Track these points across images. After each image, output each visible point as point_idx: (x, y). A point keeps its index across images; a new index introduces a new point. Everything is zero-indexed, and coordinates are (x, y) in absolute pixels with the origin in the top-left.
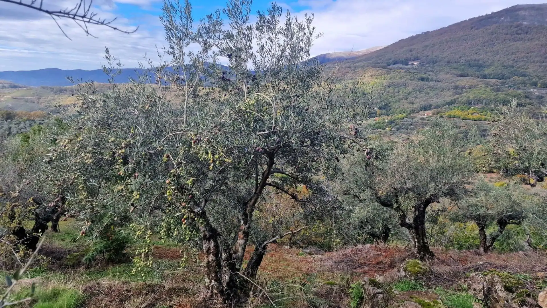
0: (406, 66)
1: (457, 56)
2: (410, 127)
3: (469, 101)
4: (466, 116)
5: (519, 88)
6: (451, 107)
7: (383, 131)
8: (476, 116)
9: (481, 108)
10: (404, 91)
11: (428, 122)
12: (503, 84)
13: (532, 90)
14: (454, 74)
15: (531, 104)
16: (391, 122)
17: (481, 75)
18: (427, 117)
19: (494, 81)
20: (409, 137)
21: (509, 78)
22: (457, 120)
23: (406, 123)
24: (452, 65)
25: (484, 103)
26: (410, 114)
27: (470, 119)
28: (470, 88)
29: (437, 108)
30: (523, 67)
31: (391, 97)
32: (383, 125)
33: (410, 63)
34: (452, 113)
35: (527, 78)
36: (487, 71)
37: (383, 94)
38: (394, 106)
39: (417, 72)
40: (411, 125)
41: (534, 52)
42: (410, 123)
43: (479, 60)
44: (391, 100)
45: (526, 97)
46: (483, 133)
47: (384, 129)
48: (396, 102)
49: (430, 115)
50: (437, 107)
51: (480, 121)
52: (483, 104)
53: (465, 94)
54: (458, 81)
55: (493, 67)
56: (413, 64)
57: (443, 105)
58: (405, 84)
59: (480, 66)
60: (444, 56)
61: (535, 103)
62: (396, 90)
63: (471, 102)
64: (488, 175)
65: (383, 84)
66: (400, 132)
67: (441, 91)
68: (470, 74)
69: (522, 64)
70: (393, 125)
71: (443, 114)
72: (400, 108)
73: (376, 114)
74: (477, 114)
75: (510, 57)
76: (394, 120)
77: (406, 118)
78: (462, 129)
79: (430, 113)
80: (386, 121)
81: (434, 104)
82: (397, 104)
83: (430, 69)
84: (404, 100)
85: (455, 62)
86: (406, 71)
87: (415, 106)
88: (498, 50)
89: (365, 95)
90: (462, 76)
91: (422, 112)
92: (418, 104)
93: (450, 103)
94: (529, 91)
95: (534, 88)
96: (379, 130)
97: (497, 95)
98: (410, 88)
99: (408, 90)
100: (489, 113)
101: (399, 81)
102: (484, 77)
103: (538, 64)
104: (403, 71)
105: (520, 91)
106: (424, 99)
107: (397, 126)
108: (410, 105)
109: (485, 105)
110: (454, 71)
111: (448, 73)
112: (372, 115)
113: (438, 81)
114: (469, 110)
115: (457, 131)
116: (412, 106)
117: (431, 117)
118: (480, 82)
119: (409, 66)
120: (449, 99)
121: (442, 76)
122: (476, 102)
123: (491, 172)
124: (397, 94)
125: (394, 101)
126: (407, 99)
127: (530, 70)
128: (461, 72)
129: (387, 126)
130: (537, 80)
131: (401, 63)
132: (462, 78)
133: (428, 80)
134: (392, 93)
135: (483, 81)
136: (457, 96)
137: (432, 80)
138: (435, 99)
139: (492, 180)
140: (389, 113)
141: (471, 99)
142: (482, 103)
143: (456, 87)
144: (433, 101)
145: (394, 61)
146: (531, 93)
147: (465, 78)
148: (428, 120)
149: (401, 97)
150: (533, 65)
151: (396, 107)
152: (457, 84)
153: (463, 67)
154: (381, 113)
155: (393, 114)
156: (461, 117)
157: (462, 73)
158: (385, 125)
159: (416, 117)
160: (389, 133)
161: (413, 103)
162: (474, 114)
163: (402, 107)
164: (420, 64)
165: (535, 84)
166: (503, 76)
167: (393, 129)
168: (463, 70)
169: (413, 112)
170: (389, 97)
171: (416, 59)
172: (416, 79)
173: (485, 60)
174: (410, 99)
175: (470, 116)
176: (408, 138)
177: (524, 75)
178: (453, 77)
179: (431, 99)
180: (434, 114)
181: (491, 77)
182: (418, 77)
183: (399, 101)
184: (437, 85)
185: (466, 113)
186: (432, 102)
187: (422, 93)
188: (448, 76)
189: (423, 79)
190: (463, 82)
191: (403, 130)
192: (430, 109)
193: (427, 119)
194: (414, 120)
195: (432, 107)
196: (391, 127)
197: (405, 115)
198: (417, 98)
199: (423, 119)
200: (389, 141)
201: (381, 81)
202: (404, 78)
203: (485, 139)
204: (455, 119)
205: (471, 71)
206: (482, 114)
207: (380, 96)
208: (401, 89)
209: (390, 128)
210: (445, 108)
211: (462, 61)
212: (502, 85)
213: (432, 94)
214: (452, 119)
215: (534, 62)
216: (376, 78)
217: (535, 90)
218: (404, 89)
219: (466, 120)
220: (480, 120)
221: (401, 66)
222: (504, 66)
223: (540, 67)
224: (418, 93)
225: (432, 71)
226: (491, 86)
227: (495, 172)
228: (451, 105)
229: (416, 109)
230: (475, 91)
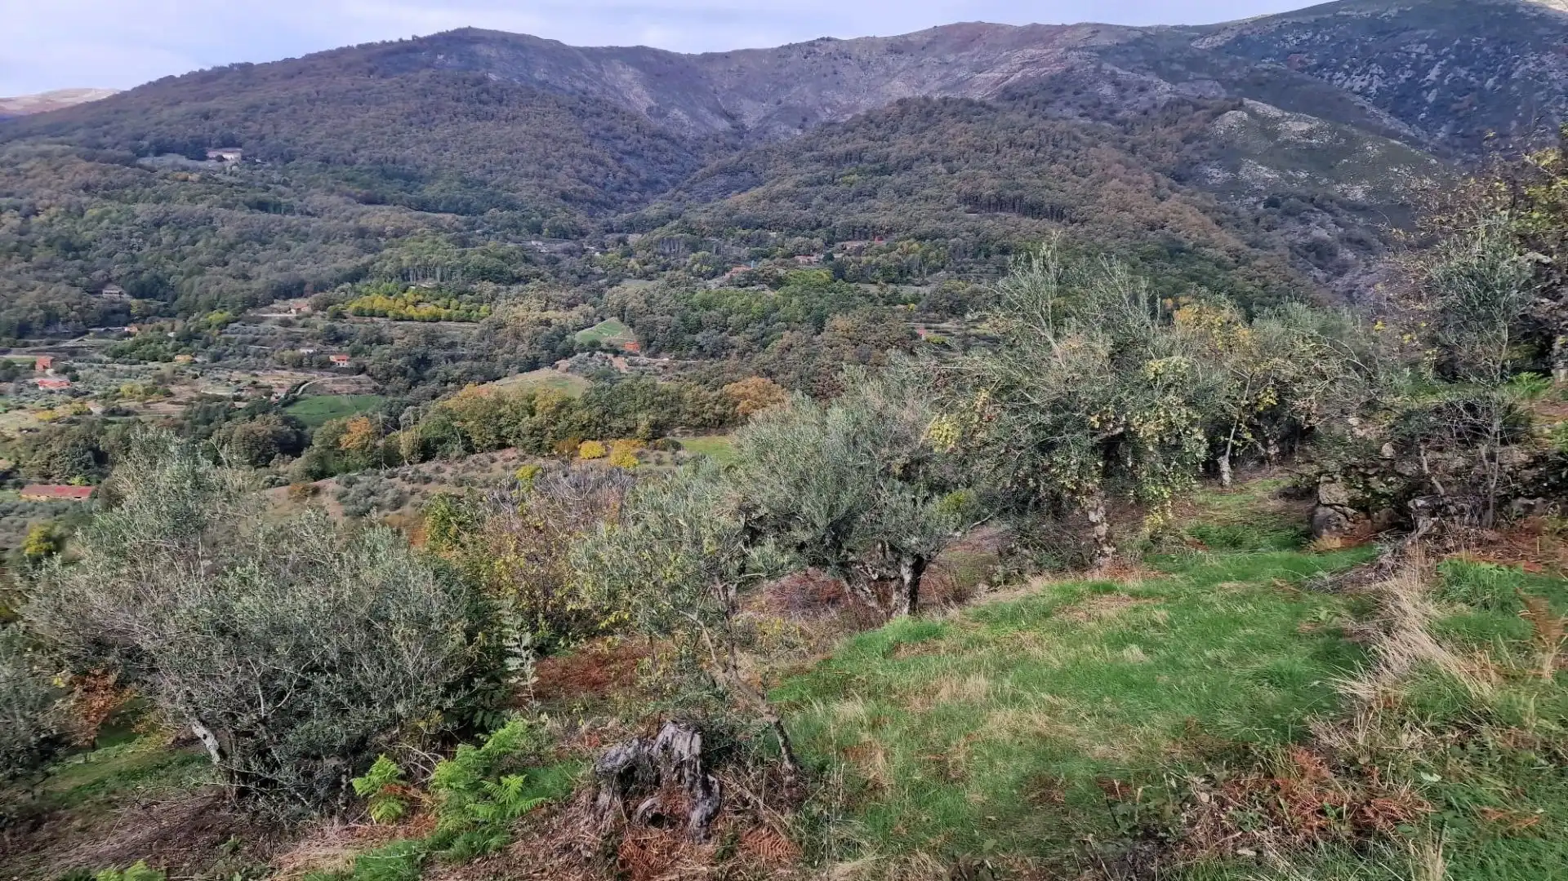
0: (201, 164)
1: (348, 146)
2: (253, 348)
3: (402, 270)
4: (403, 312)
5: (506, 239)
6: (358, 286)
7: (165, 368)
8: (426, 309)
9: (434, 289)
10: (213, 241)
11: (305, 330)
12: (472, 226)
13: (533, 243)
14: (349, 195)
15: (538, 276)
16: (187, 338)
17: (417, 201)
18: (298, 318)
19: (449, 217)
20: (255, 379)
21: (482, 213)
22: (382, 321)
23: (239, 336)
24: (337, 168)
25: (438, 275)
26: (244, 310)
27: (411, 319)
28: (396, 236)
29: (322, 291)
30: (505, 187)
31: (170, 258)
32: (160, 347)
33: (212, 154)
34: (365, 303)
35: (518, 214)
36: (430, 192)
37: (139, 249)
38: (186, 284)
39: (241, 185)
40: (254, 342)
41: (522, 150)
42: (250, 337)
43: (404, 162)
44: (171, 267)
45: (527, 260)
46: (449, 352)
47: (170, 360)
48: (190, 274)
49: (307, 309)
50: (320, 287)
51: (437, 321)
52: (435, 278)
53: (387, 251)
54: (363, 214)
55: (440, 183)
56: (221, 159)
57: (338, 282)
58: (211, 219)
59: (409, 178)
60: (312, 141)
61: (547, 274)
62: (185, 238)
63: (408, 274)
64: (497, 455)
65: (135, 217)
66: (225, 367)
67: (324, 243)
68: (388, 197)
69: (501, 178)
70: (196, 345)
71: (340, 306)
72: (207, 292)
73: (129, 314)
74: (427, 305)
75: (474, 159)
76: (198, 330)
77: (236, 321)
78: (397, 344)
79: (304, 304)
80: (171, 334)
81: (312, 280)
82: (197, 279)
83: (276, 177)
84: (216, 269)
85: (345, 163)
86: (202, 180)
87: (256, 285)
88: (445, 140)
89: (76, 250)
90: (369, 201)
91: (278, 304)
92: (262, 279)
93: (356, 276)
94: (529, 244)
95: (537, 239)
96: (151, 364)
97: (464, 254)
98: (229, 231)
99: (224, 237)
100: (454, 302)
101: (188, 207)
102: (423, 206)
103: (535, 181)
104: (195, 177)
105: (510, 245)
106: (279, 263)
107: (212, 349)
108: (238, 284)
109: (442, 280)
110: (345, 187)
111: (332, 191)
112: (115, 318)
113: (308, 214)
114: (405, 295)
115: (388, 351)
116: (245, 286)
117: (309, 316)
118: (418, 219)
119: (211, 164)
120: (348, 265)
121: (318, 199)
122: (420, 273)
123: (503, 446)
124: (189, 249)
125: (185, 270)
126: (226, 264)
127: (523, 195)
128: (364, 191)
129: (176, 350)
130: (540, 218)
131: (181, 153)
132: (371, 208)
133: (277, 208)
134: (171, 246)
135: (424, 217)
136: (366, 258)
137: (290, 210)
138: (309, 263)
139: (511, 464)
140: (174, 308)
141: (404, 264)
142: (433, 275)
143: (362, 233)
144: (307, 271)
145: (156, 143)
146: (533, 249)
147: (378, 207)
148: (304, 326)
149: (204, 258)
150: (525, 181)
151: (196, 291)
152: (363, 222)
153: (367, 176)
154: (147, 309)
155: (188, 311)
156: (391, 314)
157: (367, 195)
158: (170, 346)
159: (266, 318)
160: (189, 371)
161: (246, 278)
162: (421, 306)
163: (213, 289)
164: (244, 158)
165: (536, 230)
166: (468, 205)
167: (197, 359)
168: (369, 185)
169: (253, 303)
170: (163, 260)
171: (229, 143)
172: (241, 204)
173: (419, 162)
174: (236, 262)
175: (411, 311)
176: (255, 383)
177: (512, 207)
178: (347, 203)
179: (298, 266)
180: (316, 308)
181: (441, 208)
182: (248, 199)
183: (201, 272)
184: (308, 225)
185: (400, 302)
186: (303, 275)
187: (267, 246)
188: (334, 199)
189: (263, 206)
190: (378, 217)
191: (231, 360)
192: (301, 295)
193: (301, 322)
194: (262, 327)
195: (308, 287)
196: (191, 352)
197: (228, 314)
198: (256, 261)
199: (286, 323)
200: (195, 395)
201: (125, 206)
202: (202, 200)
203: (457, 368)
204: (375, 319)
205: (389, 189)
206: (438, 303)
207: (133, 256)
208: (199, 233)
209: (188, 357)
210: (343, 290)
211: (362, 160)
212: (469, 230)
213: (298, 249)
214: (368, 320)
215: (526, 175)
216: (105, 197)
217: (540, 243)
218: (210, 233)
219: (402, 320)
220: (436, 319)
221: (183, 160)
222: (464, 181)
223: (541, 187)
224: (257, 246)
225: (286, 184)
226: (446, 231)
227: (510, 446)
228: (358, 280)
229: (260, 296)
230: (412, 244)
